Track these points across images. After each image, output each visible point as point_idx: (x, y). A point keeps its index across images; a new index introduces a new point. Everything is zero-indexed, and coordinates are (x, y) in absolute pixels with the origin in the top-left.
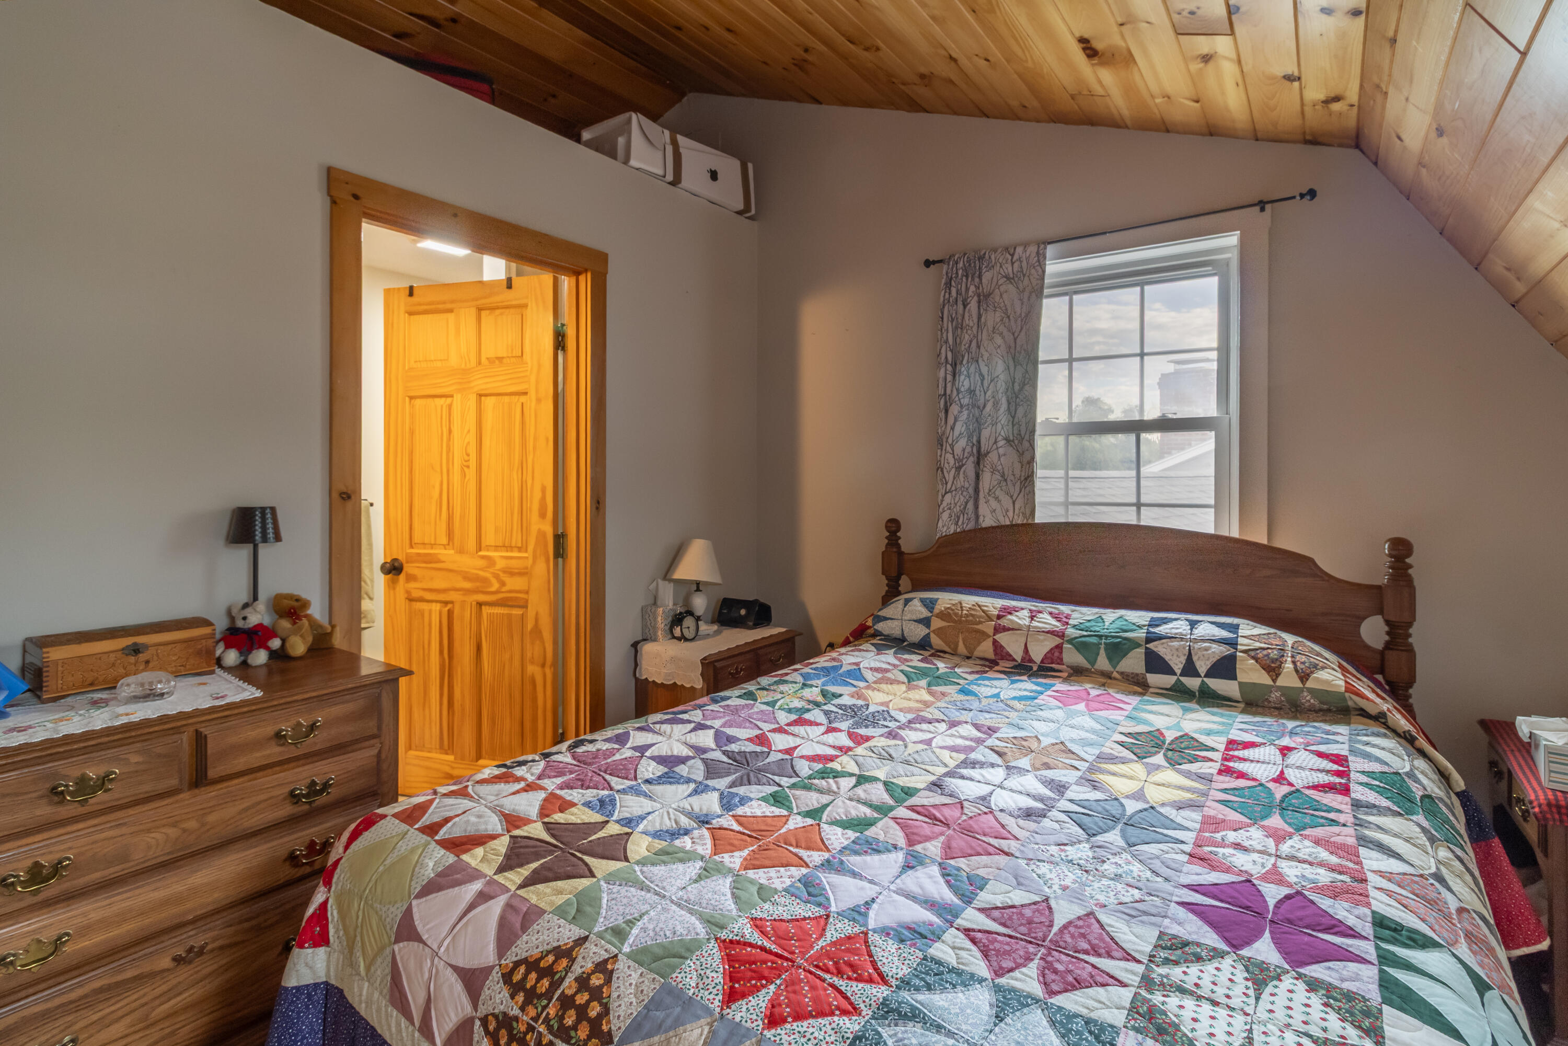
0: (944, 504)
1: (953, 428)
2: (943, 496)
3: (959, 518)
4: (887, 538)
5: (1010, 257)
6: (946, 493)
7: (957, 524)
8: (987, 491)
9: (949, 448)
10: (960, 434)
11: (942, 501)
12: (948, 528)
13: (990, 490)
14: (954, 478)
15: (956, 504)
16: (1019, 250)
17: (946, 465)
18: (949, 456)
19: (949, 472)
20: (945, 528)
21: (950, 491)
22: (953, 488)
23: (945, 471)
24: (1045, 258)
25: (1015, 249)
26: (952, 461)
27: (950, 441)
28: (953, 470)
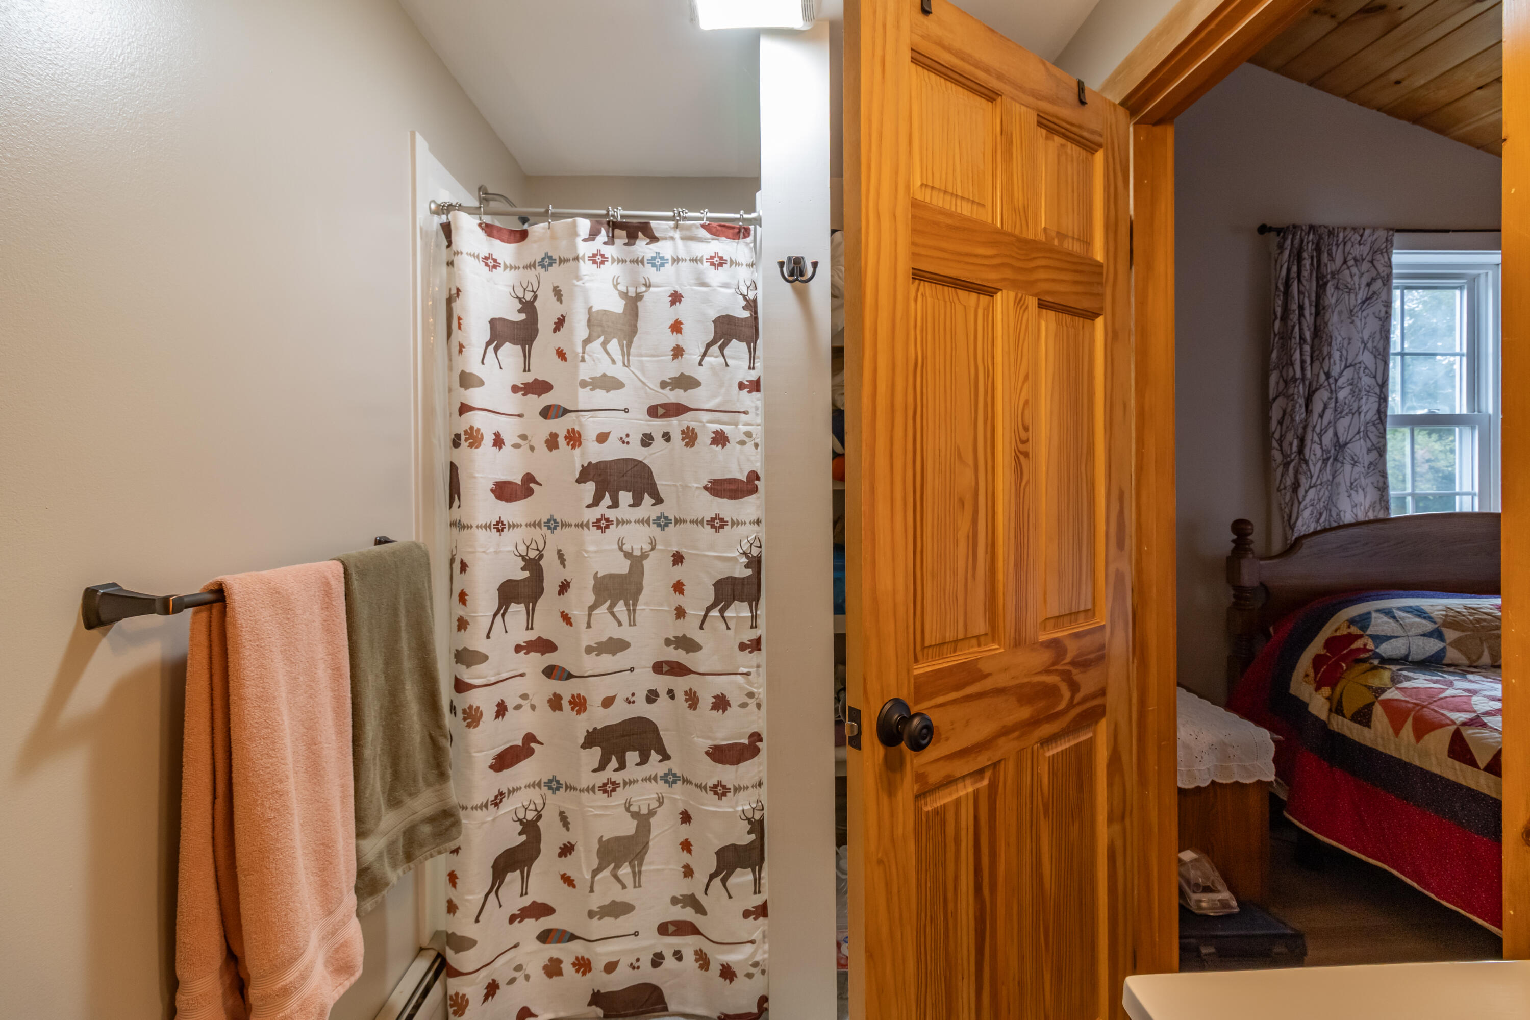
0: (1308, 499)
1: (1321, 416)
2: (1306, 492)
3: (1321, 514)
4: (1233, 541)
5: (1359, 238)
6: (1311, 487)
7: (1318, 521)
8: (1349, 484)
9: (1316, 438)
10: (1329, 424)
11: (1305, 497)
12: (1309, 526)
13: (1352, 484)
14: (1320, 471)
15: (1319, 500)
16: (1367, 232)
17: (1313, 457)
18: (1317, 448)
19: (1315, 465)
20: (1305, 527)
21: (1315, 486)
22: (1319, 482)
23: (1310, 463)
24: (1392, 246)
25: (1364, 229)
26: (1319, 452)
27: (1318, 429)
28: (1320, 463)
